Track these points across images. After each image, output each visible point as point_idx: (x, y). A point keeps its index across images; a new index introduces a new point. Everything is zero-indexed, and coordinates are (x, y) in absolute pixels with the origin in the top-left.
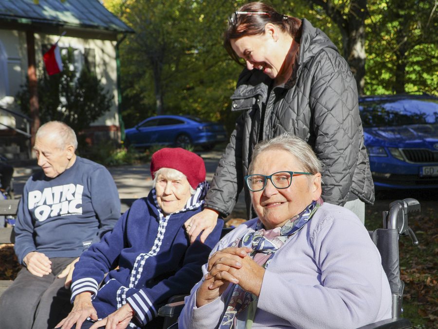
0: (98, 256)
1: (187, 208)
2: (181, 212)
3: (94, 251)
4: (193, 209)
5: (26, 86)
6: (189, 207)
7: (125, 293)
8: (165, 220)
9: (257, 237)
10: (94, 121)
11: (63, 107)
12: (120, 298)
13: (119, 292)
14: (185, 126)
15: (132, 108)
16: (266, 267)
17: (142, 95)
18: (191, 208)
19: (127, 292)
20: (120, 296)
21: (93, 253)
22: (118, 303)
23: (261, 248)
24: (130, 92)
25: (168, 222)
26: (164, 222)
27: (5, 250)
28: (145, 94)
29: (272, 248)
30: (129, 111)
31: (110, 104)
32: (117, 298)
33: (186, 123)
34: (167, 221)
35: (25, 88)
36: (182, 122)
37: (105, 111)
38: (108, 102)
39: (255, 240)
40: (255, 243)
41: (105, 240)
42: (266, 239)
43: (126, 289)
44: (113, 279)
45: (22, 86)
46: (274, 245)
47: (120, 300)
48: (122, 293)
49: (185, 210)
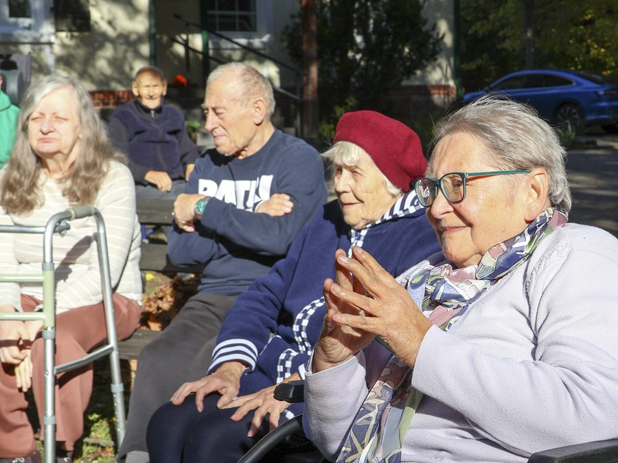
0: (266, 297)
1: (394, 214)
2: (384, 222)
3: (260, 290)
4: (403, 215)
5: (300, 16)
6: (397, 211)
7: (291, 358)
8: (360, 236)
9: (435, 278)
10: (408, 78)
11: (358, 51)
12: (282, 366)
13: (283, 356)
14: (574, 88)
15: (485, 56)
16: (447, 329)
17: (501, 33)
18: (401, 214)
19: (295, 357)
20: (283, 363)
21: (259, 293)
22: (279, 375)
23: (438, 298)
24: (480, 28)
25: (364, 241)
26: (359, 239)
27: (190, 283)
28: (507, 31)
29: (459, 297)
30: (479, 62)
31: (438, 49)
32: (278, 366)
33: (574, 84)
34: (362, 238)
35: (298, 20)
36: (569, 82)
37: (428, 60)
38: (434, 44)
39: (432, 284)
40: (431, 289)
41: (277, 271)
42: (449, 282)
43: (294, 354)
44: (278, 336)
45: (293, 17)
46: (461, 292)
47: (282, 370)
48: (287, 358)
49: (391, 217)
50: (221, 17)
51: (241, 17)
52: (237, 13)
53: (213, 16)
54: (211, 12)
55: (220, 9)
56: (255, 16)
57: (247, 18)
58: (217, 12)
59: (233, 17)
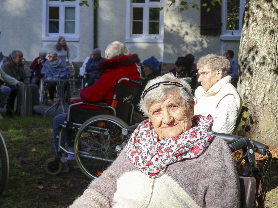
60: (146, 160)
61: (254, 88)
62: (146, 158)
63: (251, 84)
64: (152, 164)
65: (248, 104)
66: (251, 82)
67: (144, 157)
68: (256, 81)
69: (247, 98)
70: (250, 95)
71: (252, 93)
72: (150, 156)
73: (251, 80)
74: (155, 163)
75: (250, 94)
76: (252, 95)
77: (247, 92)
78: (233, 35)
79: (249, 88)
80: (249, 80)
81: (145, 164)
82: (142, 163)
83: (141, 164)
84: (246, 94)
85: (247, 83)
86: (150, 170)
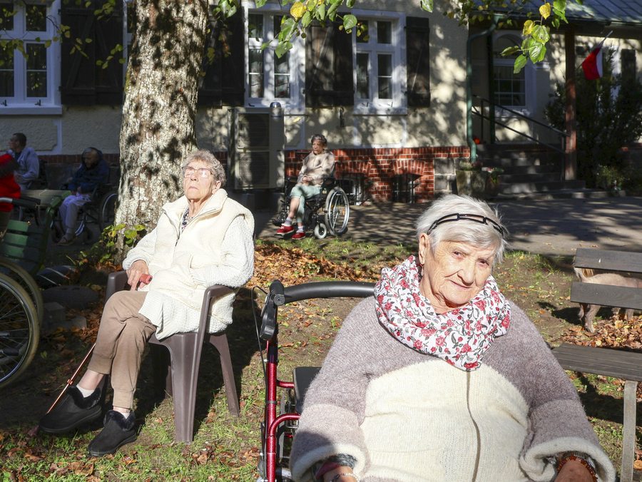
50: (501, 96)
51: (514, 96)
52: (512, 93)
53: (497, 95)
54: (496, 93)
55: (501, 91)
56: (524, 96)
57: (517, 97)
58: (499, 93)
59: (510, 96)
60: (460, 343)
61: (155, 199)
62: (461, 339)
63: (148, 193)
64: (470, 349)
65: (146, 225)
66: (149, 188)
67: (457, 338)
68: (158, 187)
69: (144, 215)
70: (149, 211)
71: (152, 206)
72: (467, 336)
73: (149, 185)
74: (473, 347)
75: (148, 208)
76: (152, 210)
77: (144, 206)
78: (6, 105)
79: (145, 198)
80: (144, 186)
81: (460, 349)
82: (454, 348)
83: (451, 350)
84: (143, 209)
85: (142, 191)
86: (468, 359)
